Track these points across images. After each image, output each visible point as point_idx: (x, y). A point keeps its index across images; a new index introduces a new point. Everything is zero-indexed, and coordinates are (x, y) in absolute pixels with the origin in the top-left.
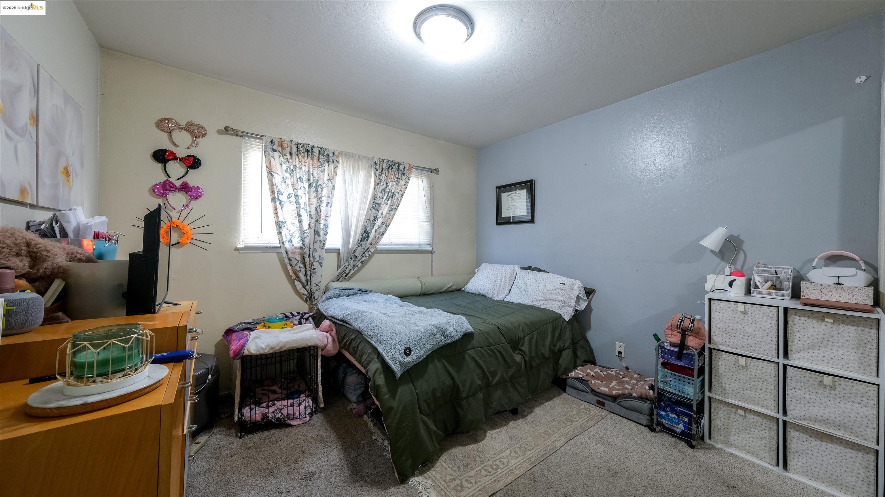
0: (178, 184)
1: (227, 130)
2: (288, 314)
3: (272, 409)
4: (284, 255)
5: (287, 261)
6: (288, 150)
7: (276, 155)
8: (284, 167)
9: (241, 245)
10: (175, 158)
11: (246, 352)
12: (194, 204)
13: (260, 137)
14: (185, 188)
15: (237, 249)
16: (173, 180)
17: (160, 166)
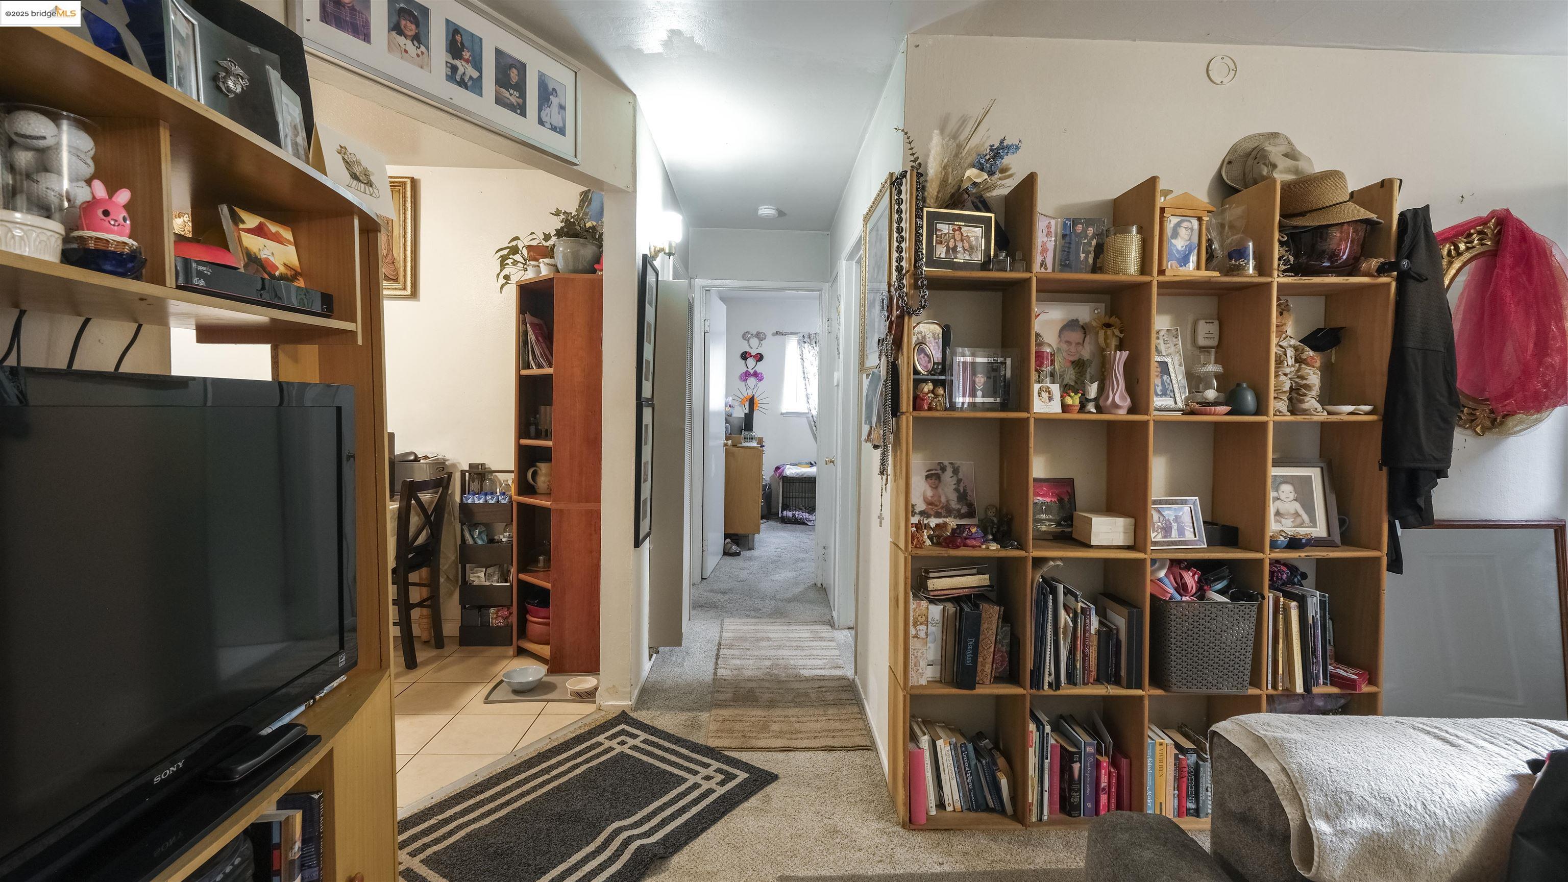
0: (752, 372)
1: (777, 333)
2: (813, 463)
3: (797, 513)
4: (811, 418)
5: (813, 423)
6: (814, 341)
7: (806, 345)
8: (812, 352)
9: (784, 411)
10: (751, 356)
11: (784, 475)
12: (760, 384)
13: (796, 334)
14: (756, 374)
15: (782, 414)
16: (750, 370)
17: (744, 361)
